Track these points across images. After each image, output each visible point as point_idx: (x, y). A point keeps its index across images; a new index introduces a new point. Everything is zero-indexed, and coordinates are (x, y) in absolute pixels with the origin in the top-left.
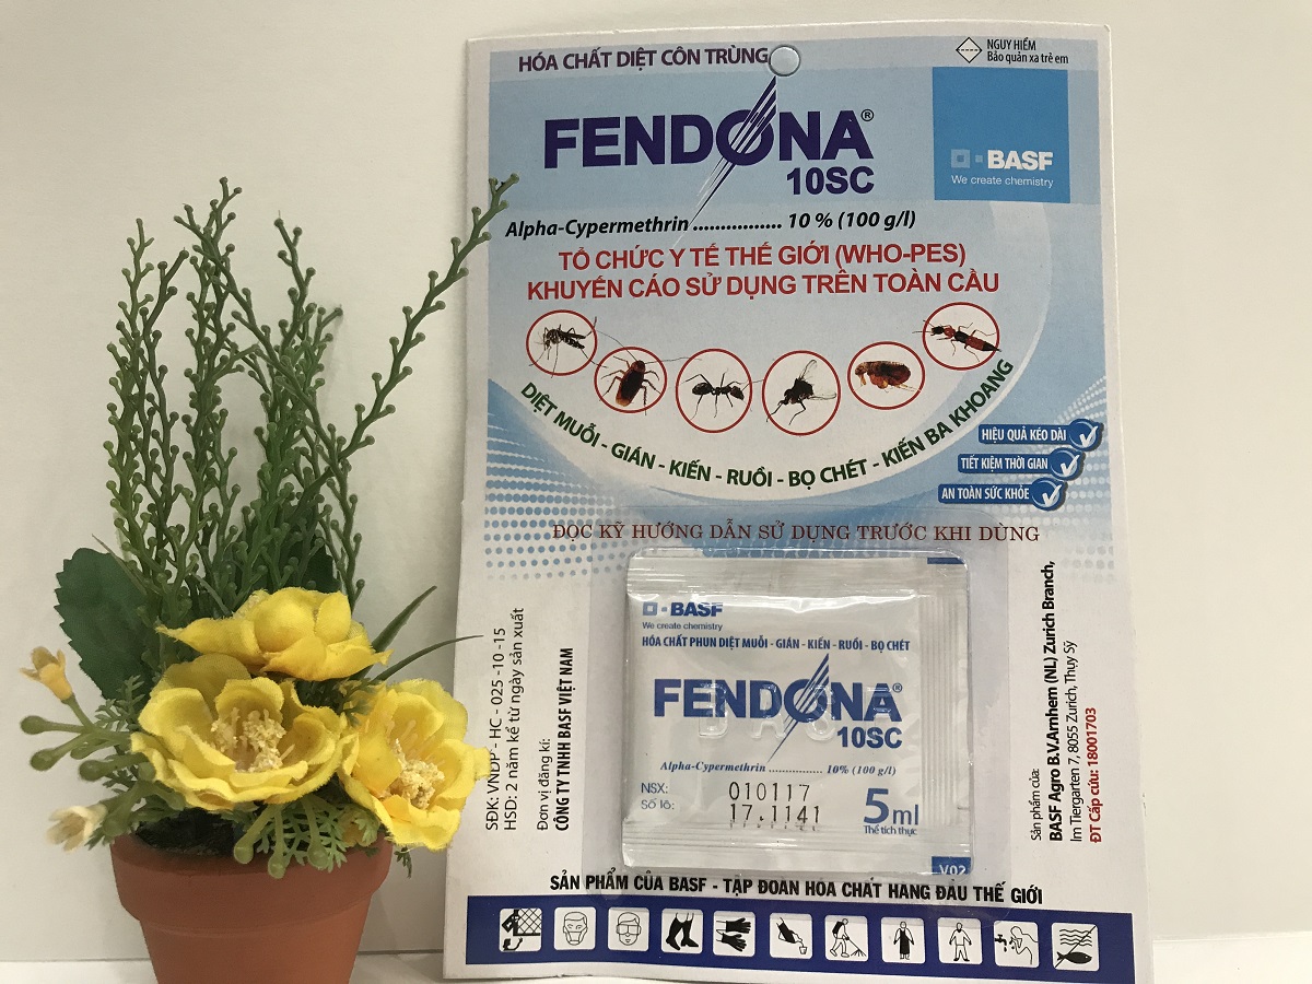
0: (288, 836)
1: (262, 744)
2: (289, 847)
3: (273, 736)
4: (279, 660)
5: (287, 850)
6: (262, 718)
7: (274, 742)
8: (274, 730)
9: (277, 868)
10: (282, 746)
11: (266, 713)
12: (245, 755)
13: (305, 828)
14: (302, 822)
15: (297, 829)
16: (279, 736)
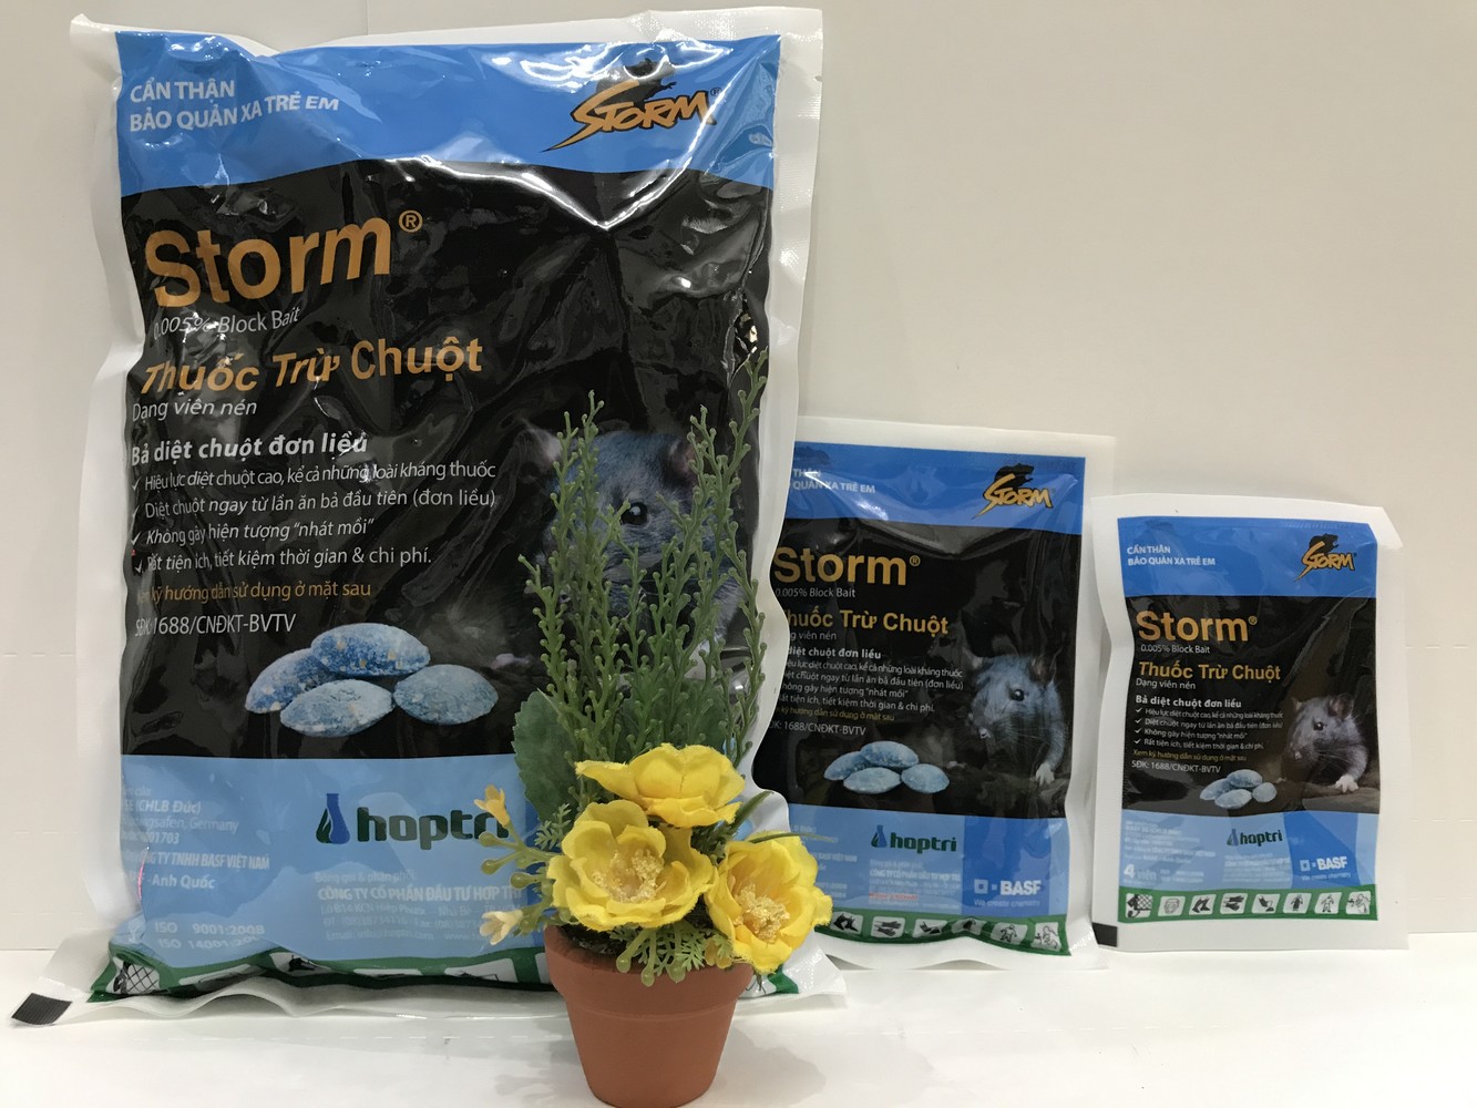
0: (662, 952)
1: (645, 876)
2: (662, 960)
3: (654, 871)
4: (660, 807)
5: (659, 963)
6: (645, 855)
7: (654, 875)
8: (656, 868)
9: (647, 977)
10: (659, 880)
11: (649, 852)
12: (633, 883)
13: (673, 946)
14: (672, 940)
15: (668, 946)
16: (658, 871)
